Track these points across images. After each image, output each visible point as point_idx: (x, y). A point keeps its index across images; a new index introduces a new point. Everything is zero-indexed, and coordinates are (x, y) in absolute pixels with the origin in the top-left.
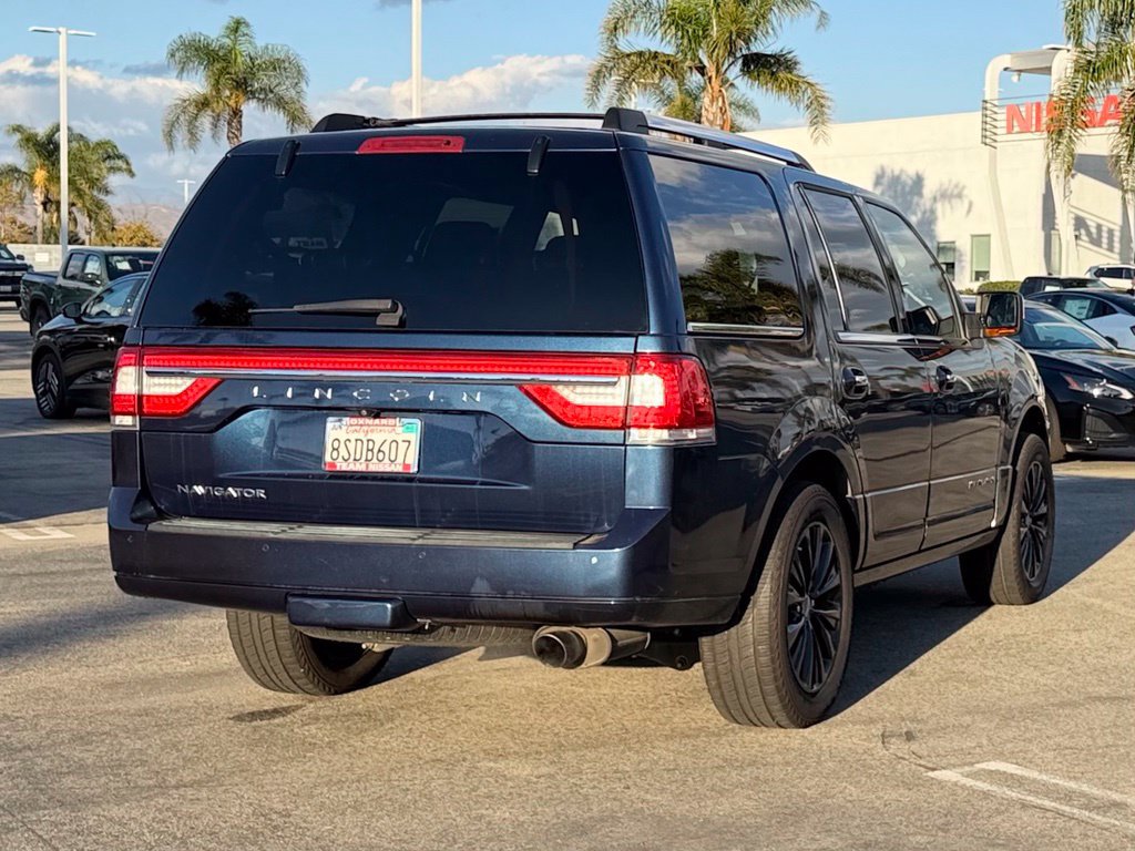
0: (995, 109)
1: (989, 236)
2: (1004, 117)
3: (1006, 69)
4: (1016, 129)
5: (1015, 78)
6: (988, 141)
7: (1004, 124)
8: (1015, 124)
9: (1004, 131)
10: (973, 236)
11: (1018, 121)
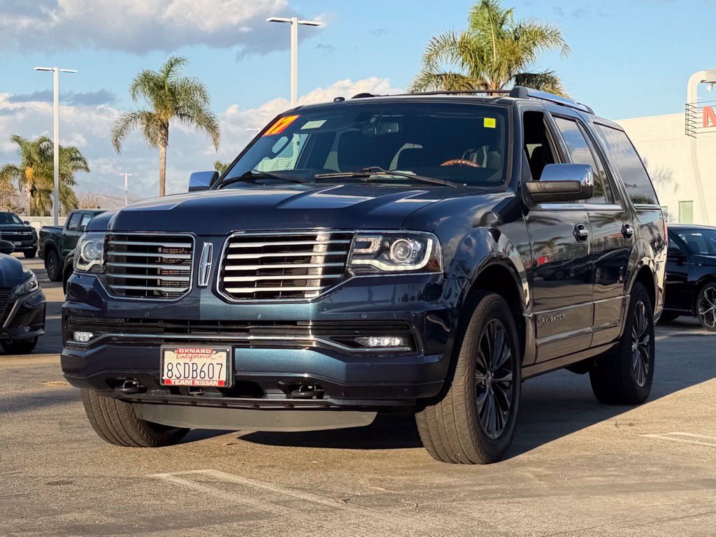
0: (695, 110)
1: (692, 201)
2: (702, 115)
3: (702, 82)
4: (710, 124)
5: (709, 87)
6: (690, 132)
7: (702, 120)
8: (710, 120)
9: (701, 125)
10: (680, 202)
11: (711, 119)
